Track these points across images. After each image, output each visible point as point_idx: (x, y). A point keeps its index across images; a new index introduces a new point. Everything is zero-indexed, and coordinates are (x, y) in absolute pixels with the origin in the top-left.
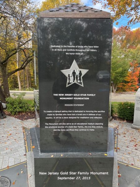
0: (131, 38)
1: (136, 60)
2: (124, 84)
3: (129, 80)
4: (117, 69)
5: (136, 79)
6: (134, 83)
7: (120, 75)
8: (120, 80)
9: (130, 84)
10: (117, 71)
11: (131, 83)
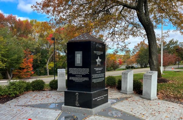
0: (21, 27)
1: (28, 48)
2: (19, 70)
3: (24, 67)
4: (13, 56)
5: (31, 65)
6: (29, 69)
7: (15, 61)
8: (16, 67)
9: (25, 70)
10: (13, 58)
11: (27, 69)
